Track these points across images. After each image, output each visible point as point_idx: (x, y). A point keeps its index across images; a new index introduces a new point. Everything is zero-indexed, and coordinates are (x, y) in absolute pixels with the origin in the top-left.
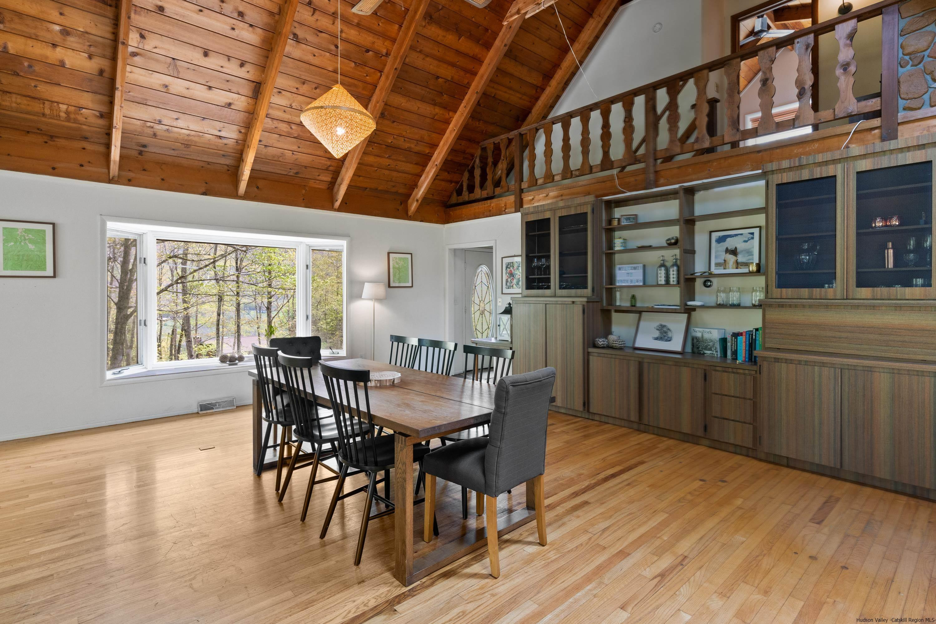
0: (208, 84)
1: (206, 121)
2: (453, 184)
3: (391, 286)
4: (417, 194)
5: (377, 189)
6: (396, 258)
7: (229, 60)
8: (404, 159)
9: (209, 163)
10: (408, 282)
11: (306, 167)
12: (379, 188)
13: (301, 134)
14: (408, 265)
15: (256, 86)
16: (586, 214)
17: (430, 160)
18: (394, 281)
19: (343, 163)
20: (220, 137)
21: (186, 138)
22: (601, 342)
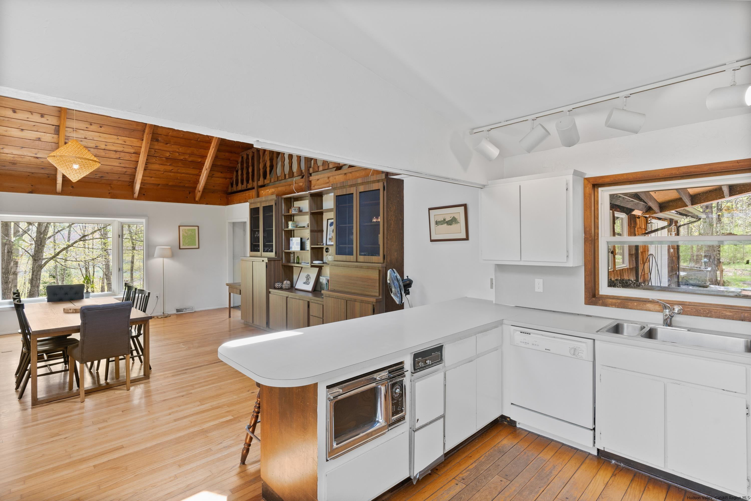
0: (21, 128)
1: (24, 149)
2: (228, 180)
3: (181, 248)
4: (199, 187)
5: (168, 185)
6: (185, 229)
7: (32, 114)
8: (183, 166)
9: (33, 173)
10: (195, 245)
11: (107, 173)
12: (170, 184)
13: (97, 153)
14: (195, 234)
15: (55, 128)
16: (272, 205)
17: (204, 165)
18: (183, 245)
19: (136, 170)
20: (37, 158)
21: (12, 159)
22: (277, 285)
